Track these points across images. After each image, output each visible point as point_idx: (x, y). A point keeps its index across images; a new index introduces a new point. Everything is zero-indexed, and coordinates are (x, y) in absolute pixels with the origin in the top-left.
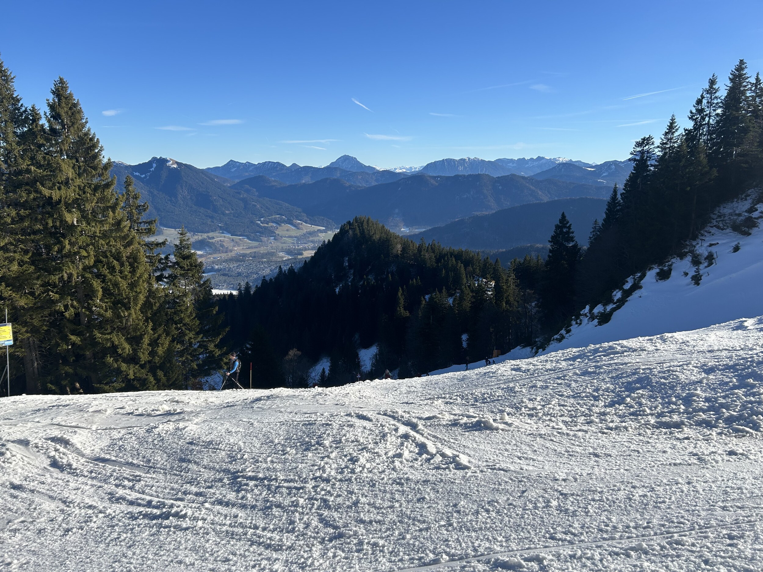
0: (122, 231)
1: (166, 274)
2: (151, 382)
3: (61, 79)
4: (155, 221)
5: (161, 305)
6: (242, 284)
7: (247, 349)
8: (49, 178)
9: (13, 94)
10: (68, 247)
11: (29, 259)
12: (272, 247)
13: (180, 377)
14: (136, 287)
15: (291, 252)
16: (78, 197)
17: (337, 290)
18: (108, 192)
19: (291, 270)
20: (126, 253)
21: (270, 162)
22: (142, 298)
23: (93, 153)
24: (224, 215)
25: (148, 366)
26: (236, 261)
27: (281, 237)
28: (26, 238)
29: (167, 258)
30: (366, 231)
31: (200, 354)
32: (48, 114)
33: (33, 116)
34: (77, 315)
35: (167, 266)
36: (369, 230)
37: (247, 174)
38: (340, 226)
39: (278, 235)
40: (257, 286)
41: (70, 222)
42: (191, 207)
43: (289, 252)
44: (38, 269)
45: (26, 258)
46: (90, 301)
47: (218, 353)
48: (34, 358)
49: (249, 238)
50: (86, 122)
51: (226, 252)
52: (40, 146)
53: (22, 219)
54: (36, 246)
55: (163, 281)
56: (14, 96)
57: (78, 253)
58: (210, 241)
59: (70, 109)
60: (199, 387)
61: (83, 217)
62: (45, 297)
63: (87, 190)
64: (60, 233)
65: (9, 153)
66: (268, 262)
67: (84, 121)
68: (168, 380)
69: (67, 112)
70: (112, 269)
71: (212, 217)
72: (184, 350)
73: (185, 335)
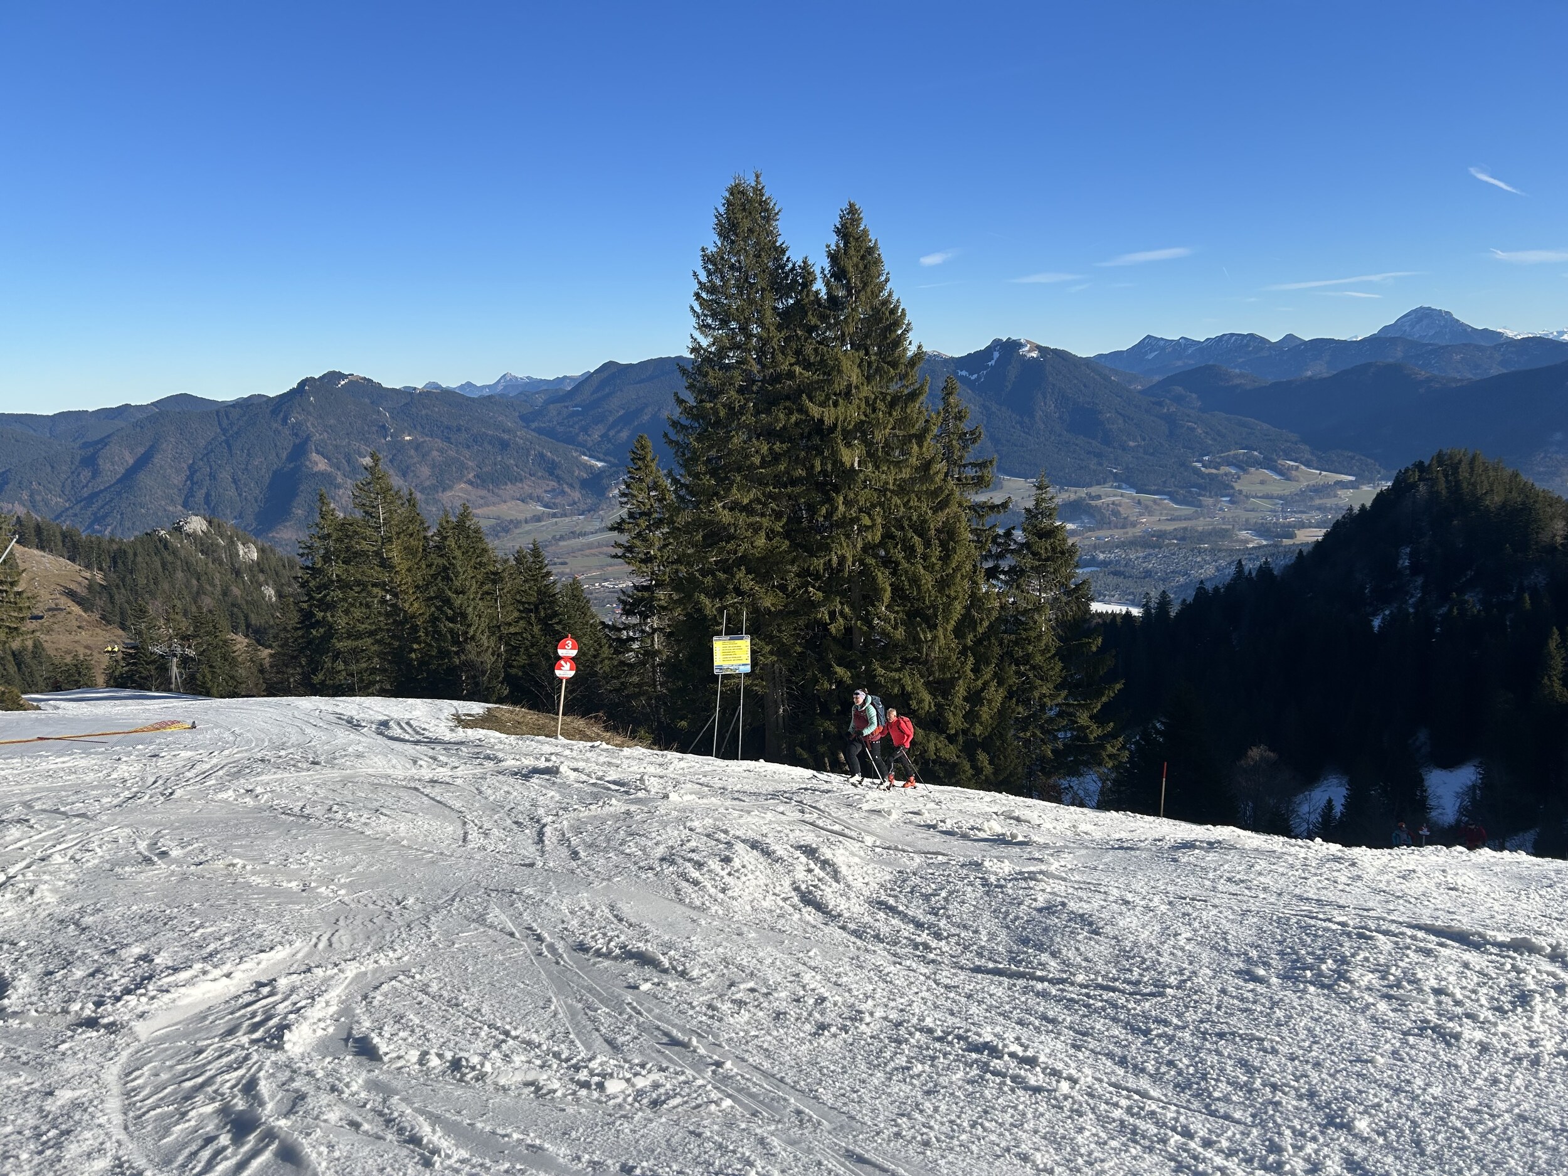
0: (932, 481)
1: (1005, 565)
2: (964, 772)
3: (851, 205)
4: (991, 462)
5: (991, 626)
6: (1152, 594)
7: (1158, 732)
8: (819, 385)
9: (776, 241)
10: (842, 508)
11: (783, 527)
12: (1223, 518)
13: (1020, 769)
14: (949, 587)
15: (1268, 530)
16: (863, 418)
17: (1376, 623)
18: (914, 408)
19: (1265, 571)
20: (936, 521)
21: (1232, 335)
22: (958, 608)
23: (894, 336)
24: (1124, 449)
25: (961, 739)
26: (1142, 547)
27: (1247, 497)
28: (780, 492)
29: (1008, 534)
30: (1465, 485)
31: (1059, 730)
32: (826, 272)
33: (803, 277)
34: (849, 630)
35: (1007, 551)
36: (1474, 485)
37: (1180, 363)
38: (1395, 473)
39: (1240, 492)
40: (1184, 600)
41: (848, 465)
42: (1060, 435)
43: (1262, 530)
44: (794, 546)
45: (778, 527)
46: (870, 608)
47: (1095, 732)
48: (779, 699)
49: (1173, 499)
50: (887, 280)
51: (1123, 527)
52: (811, 329)
53: (776, 458)
54: (794, 506)
55: (998, 579)
56: (778, 244)
57: (857, 520)
58: (1093, 503)
59: (863, 258)
60: (1054, 795)
61: (869, 454)
62: (801, 596)
63: (880, 405)
64: (831, 484)
65: (764, 345)
66: (1212, 551)
67: (883, 278)
68: (996, 772)
69: (856, 266)
70: (910, 551)
71: (1099, 455)
72: (1029, 717)
73: (1033, 688)
